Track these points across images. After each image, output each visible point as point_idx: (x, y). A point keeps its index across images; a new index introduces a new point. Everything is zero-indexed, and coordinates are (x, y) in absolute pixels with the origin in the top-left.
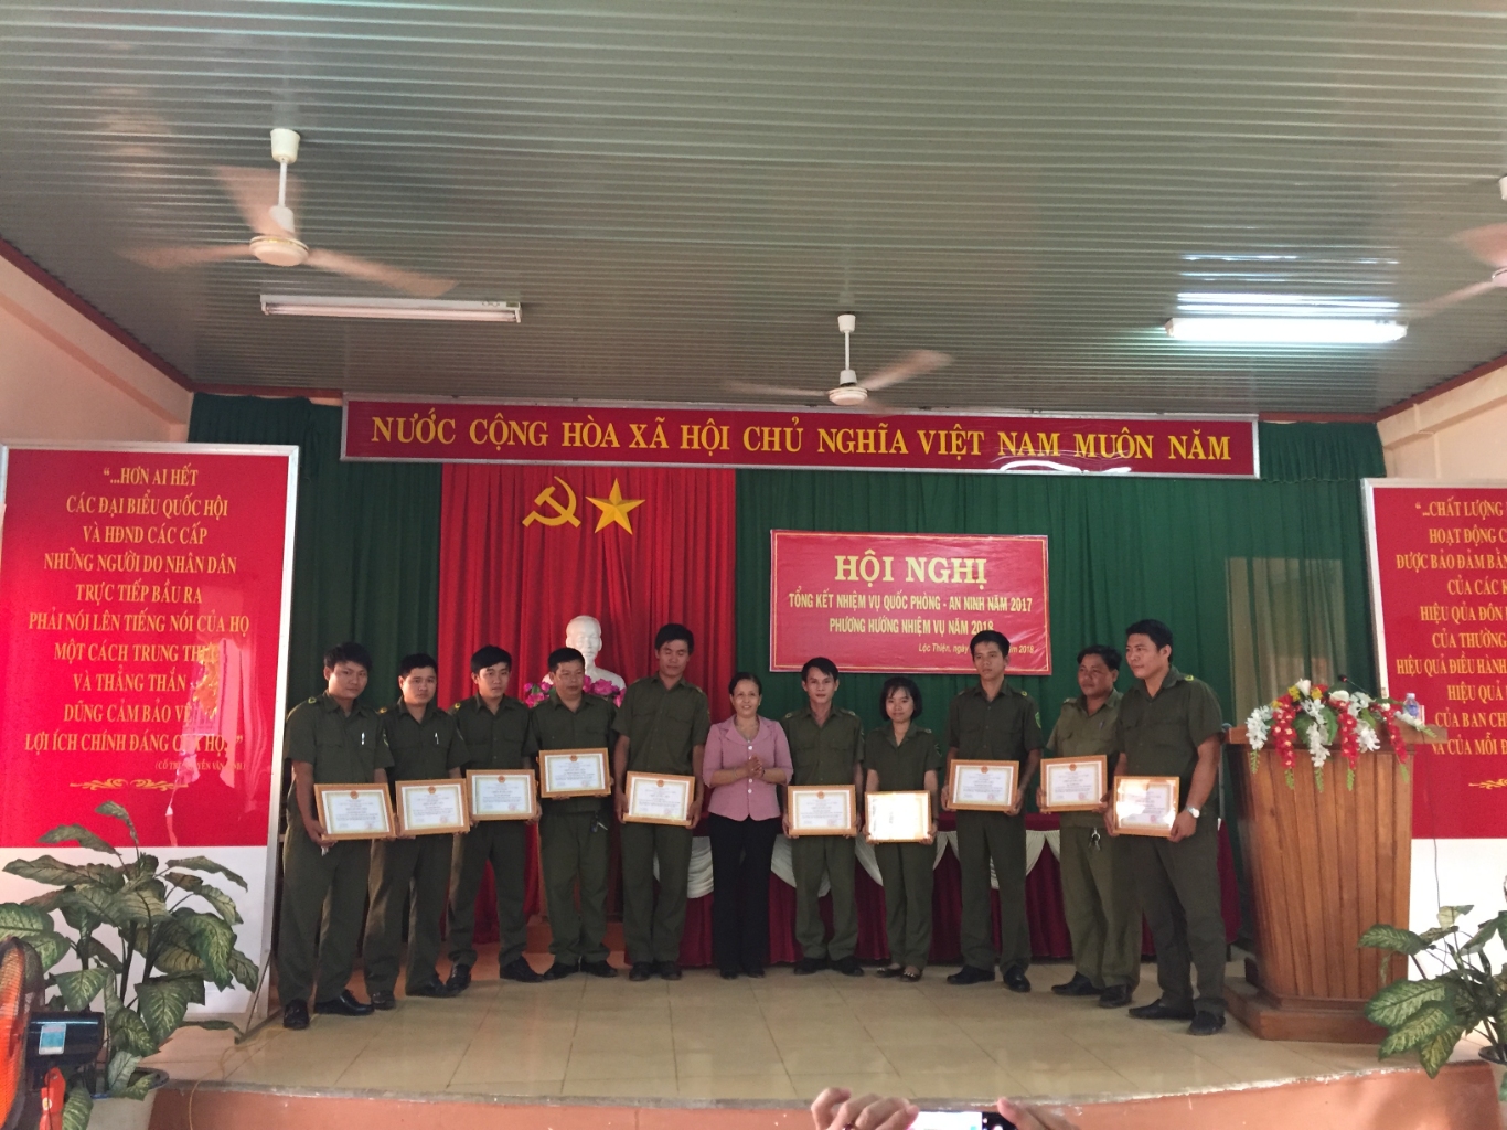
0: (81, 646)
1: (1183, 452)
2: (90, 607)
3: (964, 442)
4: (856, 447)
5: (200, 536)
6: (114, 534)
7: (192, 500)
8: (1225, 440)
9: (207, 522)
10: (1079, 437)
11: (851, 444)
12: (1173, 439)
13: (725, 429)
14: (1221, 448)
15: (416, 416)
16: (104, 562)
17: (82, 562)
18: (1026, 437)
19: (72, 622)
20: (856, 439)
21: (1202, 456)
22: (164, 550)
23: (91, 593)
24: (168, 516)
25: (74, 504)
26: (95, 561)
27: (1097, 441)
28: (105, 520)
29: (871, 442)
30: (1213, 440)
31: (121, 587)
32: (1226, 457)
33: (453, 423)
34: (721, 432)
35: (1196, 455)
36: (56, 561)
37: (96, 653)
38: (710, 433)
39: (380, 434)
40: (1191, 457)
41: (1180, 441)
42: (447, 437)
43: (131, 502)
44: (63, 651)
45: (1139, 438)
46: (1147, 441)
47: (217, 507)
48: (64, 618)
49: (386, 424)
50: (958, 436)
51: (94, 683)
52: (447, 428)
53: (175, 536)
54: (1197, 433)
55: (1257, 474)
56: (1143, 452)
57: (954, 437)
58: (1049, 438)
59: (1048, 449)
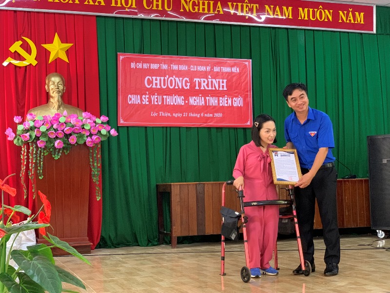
1: (345, 19)
3: (249, 9)
4: (199, 9)
8: (362, 14)
10: (301, 9)
11: (196, 8)
12: (341, 13)
14: (360, 18)
18: (278, 8)
20: (199, 5)
21: (352, 22)
27: (309, 11)
29: (206, 7)
30: (357, 13)
32: (362, 22)
35: (350, 20)
40: (348, 22)
41: (344, 14)
45: (326, 11)
46: (330, 13)
50: (247, 6)
54: (351, 10)
55: (375, 31)
56: (328, 18)
57: (245, 7)
58: (287, 9)
59: (287, 15)
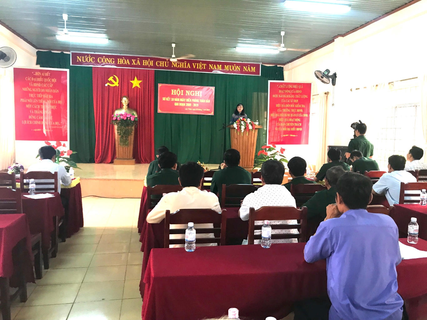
0: (31, 105)
1: (246, 70)
2: (32, 98)
3: (202, 66)
4: (180, 66)
5: (51, 86)
6: (35, 85)
7: (49, 79)
8: (254, 68)
9: (53, 83)
10: (225, 66)
11: (179, 66)
12: (244, 67)
13: (152, 61)
14: (253, 69)
15: (86, 56)
16: (34, 90)
17: (30, 90)
18: (215, 66)
19: (29, 101)
20: (180, 65)
21: (250, 71)
22: (45, 88)
23: (32, 95)
24: (45, 82)
25: (27, 79)
26: (32, 89)
27: (229, 67)
28: (34, 82)
29: (183, 65)
30: (252, 67)
31: (37, 95)
32: (254, 71)
33: (94, 58)
34: (151, 62)
35: (249, 70)
36: (25, 89)
37: (34, 106)
38: (149, 62)
39: (79, 60)
40: (248, 71)
41: (246, 68)
42: (93, 61)
43: (38, 79)
44: (28, 106)
45: (237, 67)
46: (239, 67)
47: (54, 80)
48: (27, 100)
49: (80, 58)
50: (201, 65)
51: (34, 112)
52: (93, 59)
53: (47, 85)
54: (249, 66)
55: (260, 75)
56: (238, 70)
57: (200, 65)
58: (219, 66)
59: (219, 68)
